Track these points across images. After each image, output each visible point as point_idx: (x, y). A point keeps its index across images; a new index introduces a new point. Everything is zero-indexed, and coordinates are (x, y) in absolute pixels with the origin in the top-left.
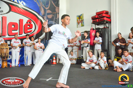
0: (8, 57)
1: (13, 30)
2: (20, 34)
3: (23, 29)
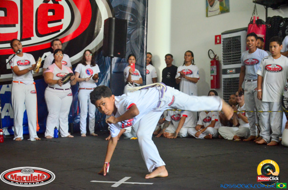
2: (23, 37)
3: (33, 22)
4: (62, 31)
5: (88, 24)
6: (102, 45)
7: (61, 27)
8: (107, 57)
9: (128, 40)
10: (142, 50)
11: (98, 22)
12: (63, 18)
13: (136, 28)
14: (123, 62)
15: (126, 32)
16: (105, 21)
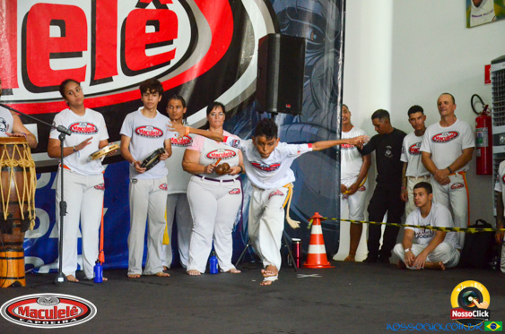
0: (32, 224)
1: (56, 50)
2: (97, 77)
3: (116, 46)
4: (173, 62)
5: (225, 47)
6: (255, 90)
7: (172, 54)
8: (265, 113)
9: (307, 79)
10: (333, 99)
11: (248, 43)
12: (176, 37)
13: (322, 54)
14: (296, 123)
15: (304, 62)
16: (260, 40)
